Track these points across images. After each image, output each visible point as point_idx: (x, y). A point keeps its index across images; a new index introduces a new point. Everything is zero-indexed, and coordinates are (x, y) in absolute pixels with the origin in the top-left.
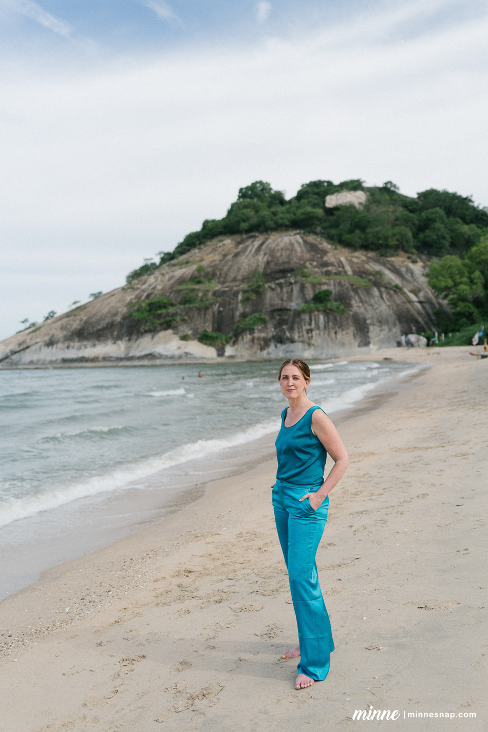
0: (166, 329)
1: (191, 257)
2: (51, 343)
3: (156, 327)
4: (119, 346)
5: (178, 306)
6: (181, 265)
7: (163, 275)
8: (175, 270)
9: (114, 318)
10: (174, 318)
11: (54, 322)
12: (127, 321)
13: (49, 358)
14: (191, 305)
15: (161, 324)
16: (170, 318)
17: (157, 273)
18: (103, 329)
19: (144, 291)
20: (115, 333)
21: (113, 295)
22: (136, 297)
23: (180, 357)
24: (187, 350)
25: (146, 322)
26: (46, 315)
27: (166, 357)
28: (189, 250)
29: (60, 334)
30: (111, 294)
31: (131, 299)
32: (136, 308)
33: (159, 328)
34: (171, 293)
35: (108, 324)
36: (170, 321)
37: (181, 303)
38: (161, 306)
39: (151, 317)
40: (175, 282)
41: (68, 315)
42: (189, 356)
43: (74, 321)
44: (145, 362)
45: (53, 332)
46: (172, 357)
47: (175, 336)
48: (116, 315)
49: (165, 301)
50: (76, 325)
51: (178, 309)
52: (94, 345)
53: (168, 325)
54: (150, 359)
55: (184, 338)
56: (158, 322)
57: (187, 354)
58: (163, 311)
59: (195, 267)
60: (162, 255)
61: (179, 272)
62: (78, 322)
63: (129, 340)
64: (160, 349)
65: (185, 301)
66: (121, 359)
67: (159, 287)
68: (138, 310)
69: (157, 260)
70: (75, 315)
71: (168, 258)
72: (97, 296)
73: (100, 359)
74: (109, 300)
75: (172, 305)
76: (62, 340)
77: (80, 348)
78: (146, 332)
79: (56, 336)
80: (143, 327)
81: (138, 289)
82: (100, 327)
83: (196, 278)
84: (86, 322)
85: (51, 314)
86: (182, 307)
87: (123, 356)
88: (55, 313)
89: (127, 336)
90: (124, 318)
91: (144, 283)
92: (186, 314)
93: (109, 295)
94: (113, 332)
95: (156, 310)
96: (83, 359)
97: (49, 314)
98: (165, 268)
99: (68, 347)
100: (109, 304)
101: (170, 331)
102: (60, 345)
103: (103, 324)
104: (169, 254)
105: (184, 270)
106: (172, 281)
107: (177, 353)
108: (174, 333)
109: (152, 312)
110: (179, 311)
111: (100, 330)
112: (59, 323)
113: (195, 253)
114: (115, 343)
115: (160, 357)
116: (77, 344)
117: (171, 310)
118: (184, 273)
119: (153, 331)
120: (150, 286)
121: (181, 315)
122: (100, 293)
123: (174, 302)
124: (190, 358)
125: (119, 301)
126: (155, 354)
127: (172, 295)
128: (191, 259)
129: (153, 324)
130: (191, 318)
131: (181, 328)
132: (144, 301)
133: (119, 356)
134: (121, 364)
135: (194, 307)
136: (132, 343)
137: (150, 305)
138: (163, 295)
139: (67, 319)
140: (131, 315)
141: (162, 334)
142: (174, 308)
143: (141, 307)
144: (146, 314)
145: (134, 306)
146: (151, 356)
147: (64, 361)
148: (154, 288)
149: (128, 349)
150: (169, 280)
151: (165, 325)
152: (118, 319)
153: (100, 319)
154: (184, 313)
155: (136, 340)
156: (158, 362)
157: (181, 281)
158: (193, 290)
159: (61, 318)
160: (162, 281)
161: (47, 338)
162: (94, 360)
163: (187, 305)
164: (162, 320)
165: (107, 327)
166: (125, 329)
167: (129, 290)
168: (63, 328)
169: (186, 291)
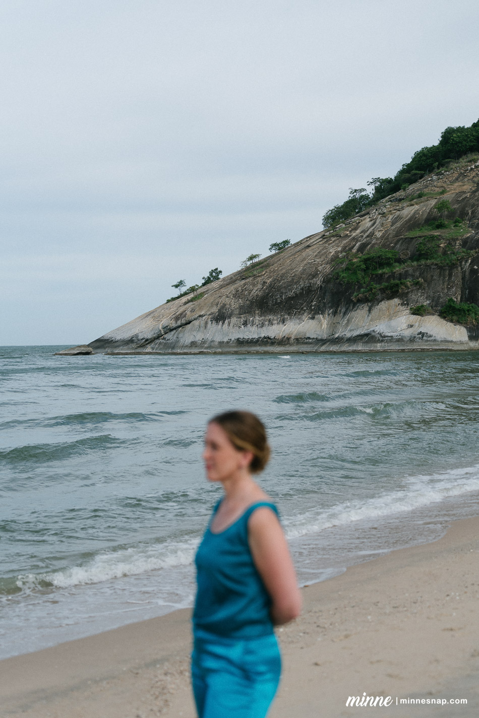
0: (390, 298)
1: (427, 187)
2: (221, 317)
3: (374, 294)
4: (320, 321)
5: (409, 262)
6: (411, 199)
7: (383, 215)
8: (403, 208)
9: (312, 281)
10: (403, 281)
11: (221, 287)
12: (331, 286)
13: (218, 339)
14: (429, 262)
15: (383, 290)
16: (397, 281)
17: (374, 213)
18: (296, 297)
19: (355, 239)
20: (314, 303)
21: (309, 246)
22: (344, 250)
23: (412, 340)
24: (423, 330)
25: (360, 287)
26: (207, 275)
27: (391, 339)
28: (421, 177)
29: (234, 304)
30: (305, 244)
31: (337, 252)
32: (344, 266)
33: (379, 297)
34: (396, 244)
35: (302, 289)
36: (397, 285)
37: (412, 258)
38: (382, 262)
39: (367, 279)
40: (403, 226)
41: (242, 275)
42: (425, 338)
43: (254, 285)
44: (360, 347)
45: (224, 300)
46: (400, 340)
47: (402, 308)
48: (315, 275)
49: (390, 255)
50: (256, 291)
51: (410, 267)
52: (283, 321)
53: (392, 292)
54: (367, 342)
55: (418, 311)
56: (378, 286)
57: (422, 334)
58: (386, 270)
59: (433, 202)
60: (378, 184)
61: (408, 211)
62: (260, 286)
63: (335, 313)
64: (381, 327)
65: (419, 256)
66: (323, 342)
67: (379, 234)
68: (347, 269)
69: (370, 191)
70: (255, 276)
71: (387, 188)
72: (281, 247)
73: (292, 341)
74: (304, 254)
75: (399, 261)
76: (237, 312)
77: (263, 325)
78: (360, 301)
79: (228, 306)
80: (355, 294)
81: (347, 236)
82: (291, 294)
83: (435, 219)
84: (271, 286)
85: (214, 275)
86: (415, 263)
87: (325, 336)
88: (221, 272)
89: (331, 308)
90: (327, 281)
91: (356, 229)
92: (421, 275)
93: (303, 246)
94: (312, 302)
95: (376, 269)
96: (267, 341)
97: (211, 273)
98: (386, 204)
99: (245, 324)
100: (304, 259)
101: (396, 301)
102: (234, 320)
103: (296, 289)
104: (388, 181)
105: (416, 207)
106: (398, 224)
107: (408, 333)
108: (402, 304)
109: (370, 271)
110: (411, 272)
111: (291, 298)
112: (232, 288)
113: (432, 182)
114: (313, 318)
115: (382, 338)
116: (257, 319)
117: (398, 269)
118: (416, 212)
119: (371, 300)
120: (364, 232)
121: (413, 276)
122: (286, 242)
123: (402, 257)
124: (427, 341)
125: (319, 255)
126: (373, 334)
127: (398, 246)
128: (426, 191)
129: (371, 289)
130: (429, 282)
131: (413, 296)
132: (355, 255)
133: (320, 338)
134: (323, 348)
135: (432, 264)
136: (338, 318)
137: (365, 261)
138: (384, 246)
139: (243, 282)
140: (337, 277)
141: (384, 305)
142: (403, 266)
143: (353, 264)
144: (360, 274)
145: (342, 263)
146: (368, 338)
147: (240, 342)
148: (371, 235)
149: (333, 326)
150: (393, 223)
151: (388, 292)
152: (318, 281)
153: (292, 283)
154: (417, 274)
155: (345, 314)
156: (379, 346)
157: (413, 223)
158: (432, 238)
159: (232, 280)
160: (382, 225)
161: (215, 310)
162: (284, 341)
163: (423, 262)
164: (385, 284)
165: (301, 294)
166: (328, 298)
167: (333, 239)
168: (237, 295)
169: (421, 240)
